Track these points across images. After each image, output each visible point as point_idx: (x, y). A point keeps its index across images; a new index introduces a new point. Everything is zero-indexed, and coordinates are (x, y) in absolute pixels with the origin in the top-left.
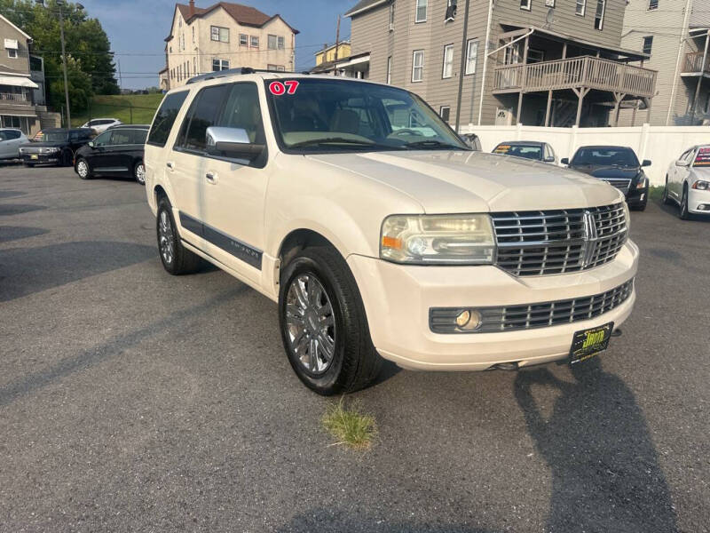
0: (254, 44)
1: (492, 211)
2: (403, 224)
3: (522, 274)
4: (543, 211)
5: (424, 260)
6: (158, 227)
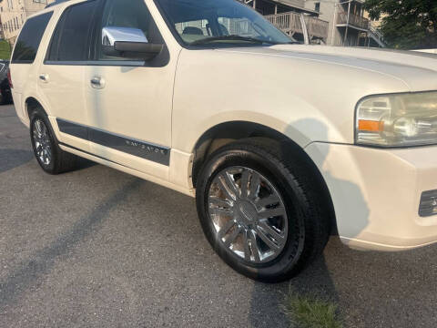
2: (382, 106)
6: (32, 134)
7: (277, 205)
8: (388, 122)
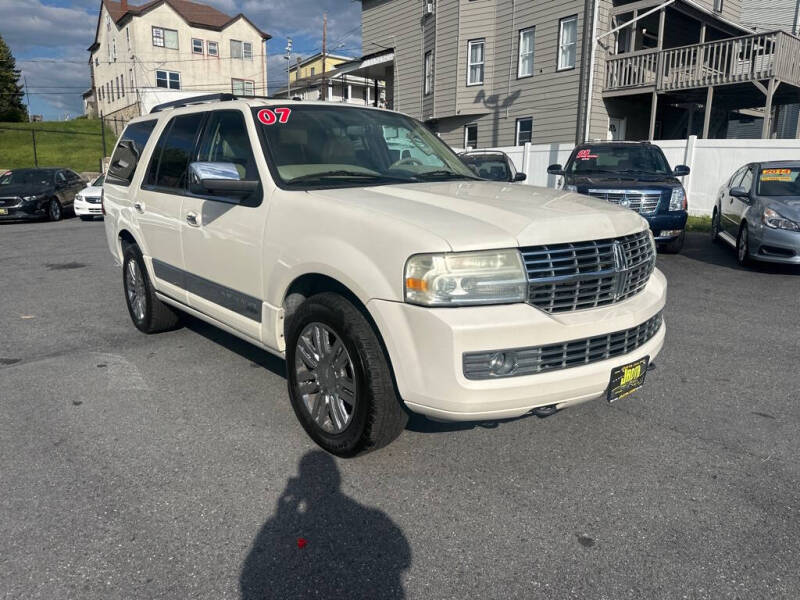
0: (213, 51)
1: (521, 246)
2: (428, 265)
3: (555, 310)
4: (572, 243)
5: (453, 301)
6: (125, 279)
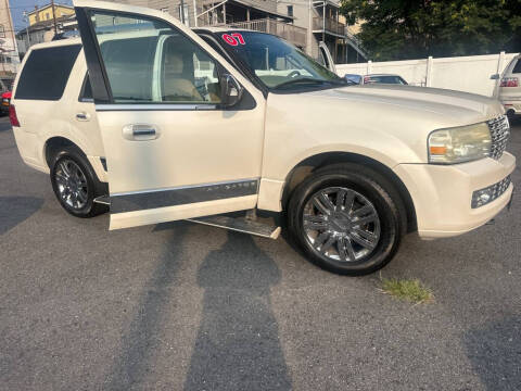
6: (55, 177)
7: (371, 213)
8: (450, 147)
